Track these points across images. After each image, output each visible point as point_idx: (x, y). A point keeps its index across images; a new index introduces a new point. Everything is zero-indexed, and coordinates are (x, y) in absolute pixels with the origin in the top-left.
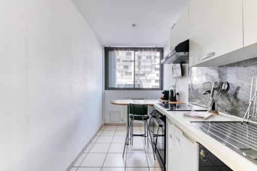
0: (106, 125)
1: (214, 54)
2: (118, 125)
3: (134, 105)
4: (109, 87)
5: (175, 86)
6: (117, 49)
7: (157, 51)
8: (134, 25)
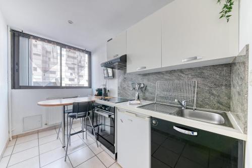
0: (16, 137)
1: (145, 68)
2: (38, 132)
3: (78, 103)
4: (21, 84)
5: (105, 85)
6: (36, 38)
7: (86, 53)
8: (70, 22)
